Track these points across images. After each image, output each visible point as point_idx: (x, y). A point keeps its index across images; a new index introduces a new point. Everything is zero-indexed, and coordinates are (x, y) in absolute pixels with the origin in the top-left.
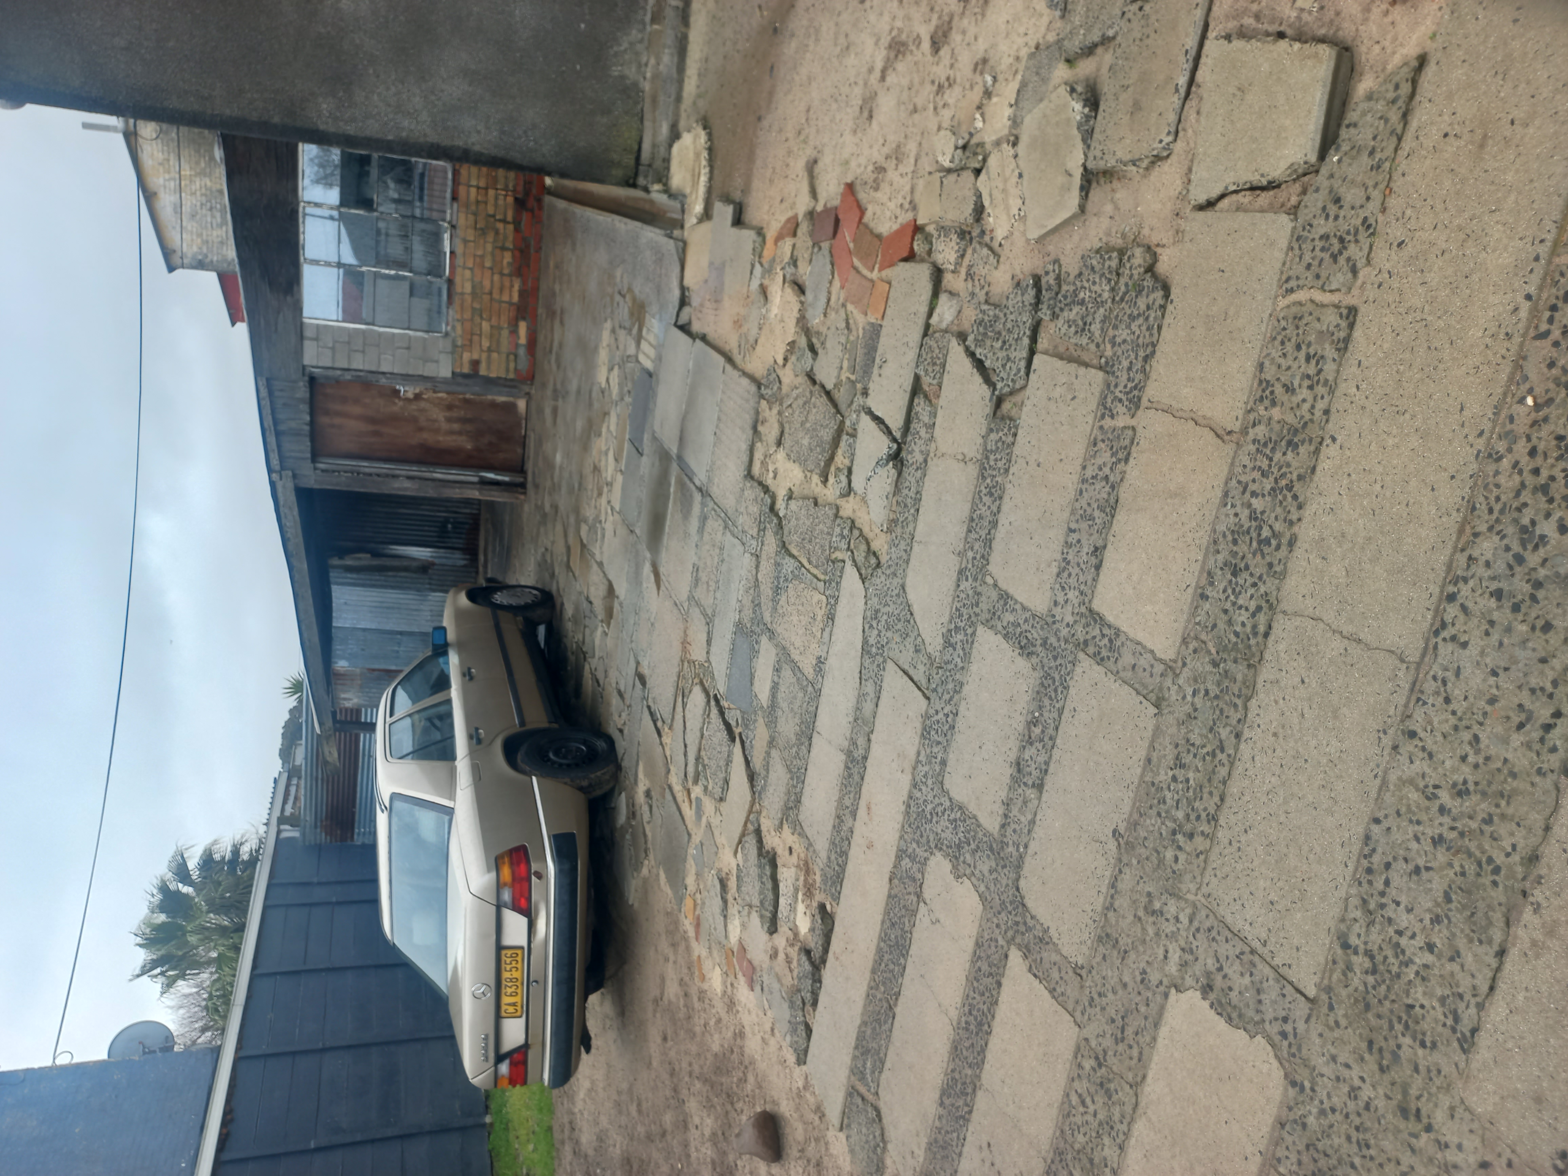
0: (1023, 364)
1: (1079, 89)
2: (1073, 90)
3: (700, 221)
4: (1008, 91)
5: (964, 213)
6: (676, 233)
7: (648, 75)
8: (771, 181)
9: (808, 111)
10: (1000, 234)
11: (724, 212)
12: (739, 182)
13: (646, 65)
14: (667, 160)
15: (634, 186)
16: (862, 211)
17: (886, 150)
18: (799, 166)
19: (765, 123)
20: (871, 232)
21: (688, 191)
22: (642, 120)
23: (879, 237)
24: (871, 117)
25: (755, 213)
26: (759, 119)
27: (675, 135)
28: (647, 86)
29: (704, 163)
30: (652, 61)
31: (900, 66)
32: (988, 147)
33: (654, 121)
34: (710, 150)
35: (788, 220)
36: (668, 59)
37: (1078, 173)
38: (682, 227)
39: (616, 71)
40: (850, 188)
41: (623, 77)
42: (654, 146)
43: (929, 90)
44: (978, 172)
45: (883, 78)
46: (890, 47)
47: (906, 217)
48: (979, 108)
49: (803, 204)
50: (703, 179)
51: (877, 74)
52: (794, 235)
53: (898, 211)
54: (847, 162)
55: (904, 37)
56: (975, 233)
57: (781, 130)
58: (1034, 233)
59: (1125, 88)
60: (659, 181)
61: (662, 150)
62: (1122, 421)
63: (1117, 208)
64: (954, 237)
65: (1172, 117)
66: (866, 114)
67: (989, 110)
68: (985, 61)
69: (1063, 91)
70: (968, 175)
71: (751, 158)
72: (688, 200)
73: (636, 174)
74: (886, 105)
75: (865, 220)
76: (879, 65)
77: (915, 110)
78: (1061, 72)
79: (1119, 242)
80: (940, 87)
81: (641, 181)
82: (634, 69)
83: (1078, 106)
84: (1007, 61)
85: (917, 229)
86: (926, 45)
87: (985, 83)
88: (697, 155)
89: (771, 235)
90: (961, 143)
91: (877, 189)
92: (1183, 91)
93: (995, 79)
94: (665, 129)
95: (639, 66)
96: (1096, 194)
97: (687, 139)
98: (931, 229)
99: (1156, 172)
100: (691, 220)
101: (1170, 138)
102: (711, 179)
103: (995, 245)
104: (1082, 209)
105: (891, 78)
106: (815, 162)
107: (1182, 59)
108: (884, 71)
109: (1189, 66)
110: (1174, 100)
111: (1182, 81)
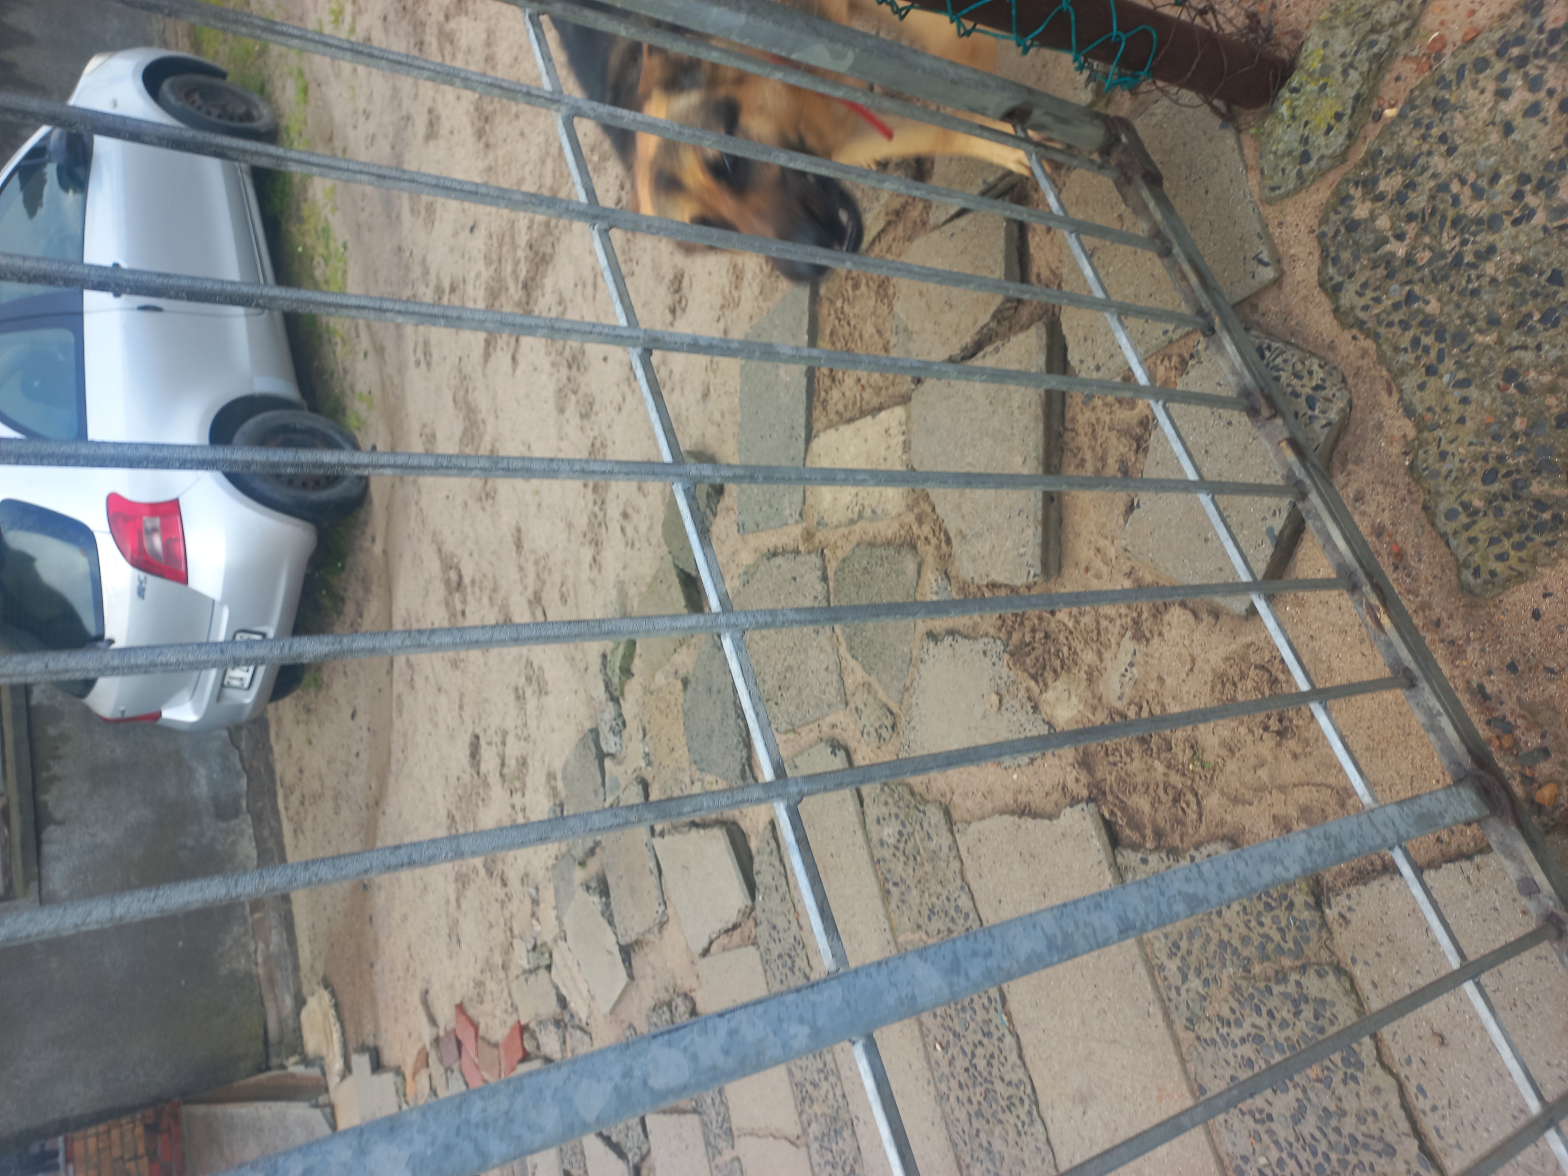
0: (639, 1129)
1: (593, 885)
2: (588, 888)
3: (343, 1077)
4: (548, 896)
5: (551, 1007)
6: (322, 1099)
7: (260, 960)
8: (396, 1019)
9: (409, 948)
10: (583, 1015)
11: (362, 1062)
12: (369, 1028)
13: (256, 952)
14: (298, 1030)
15: (268, 1068)
16: (475, 1026)
17: (479, 966)
18: (415, 998)
19: (378, 968)
20: (489, 1043)
21: (324, 1052)
22: (262, 1004)
23: (496, 1045)
24: (459, 941)
25: (389, 1057)
26: (372, 965)
27: (300, 1002)
28: (261, 971)
29: (333, 1020)
30: (261, 946)
31: (469, 893)
32: (550, 944)
33: (275, 999)
34: (337, 1007)
35: (420, 1052)
36: (276, 938)
37: (616, 950)
38: (327, 1090)
39: (224, 970)
40: (460, 1008)
41: (232, 973)
42: (281, 1021)
43: (496, 906)
44: (549, 968)
45: (459, 906)
46: (456, 880)
47: (511, 1021)
48: (533, 915)
49: (427, 1034)
50: (336, 1036)
51: (453, 903)
52: (427, 1065)
53: (505, 1016)
54: (451, 986)
55: (464, 871)
56: (567, 1018)
57: (392, 971)
58: (606, 1008)
59: (620, 877)
60: (294, 1052)
61: (291, 1022)
62: (728, 1155)
63: (653, 968)
64: (552, 1028)
65: (656, 893)
66: (454, 940)
67: (541, 914)
68: (527, 875)
69: (580, 892)
70: (543, 973)
71: (373, 1001)
72: (327, 1061)
73: (268, 1057)
74: (468, 929)
75: (482, 1032)
76: (453, 897)
77: (491, 926)
78: (579, 875)
79: (665, 996)
80: (503, 902)
81: (274, 1061)
82: (243, 961)
83: (596, 899)
84: (541, 873)
85: (523, 1029)
86: (482, 872)
87: (530, 894)
88: (325, 1015)
89: (408, 1071)
90: (530, 947)
91: (481, 1002)
92: (656, 871)
93: (537, 889)
94: (288, 1002)
95: (249, 955)
96: (636, 961)
97: (312, 1003)
98: (532, 1025)
99: (666, 933)
100: (333, 1080)
101: (662, 908)
102: (343, 1033)
103: (584, 1024)
104: (631, 976)
105: (464, 906)
106: (427, 992)
107: (645, 850)
108: (458, 901)
109: (651, 854)
110: (653, 880)
111: (652, 865)
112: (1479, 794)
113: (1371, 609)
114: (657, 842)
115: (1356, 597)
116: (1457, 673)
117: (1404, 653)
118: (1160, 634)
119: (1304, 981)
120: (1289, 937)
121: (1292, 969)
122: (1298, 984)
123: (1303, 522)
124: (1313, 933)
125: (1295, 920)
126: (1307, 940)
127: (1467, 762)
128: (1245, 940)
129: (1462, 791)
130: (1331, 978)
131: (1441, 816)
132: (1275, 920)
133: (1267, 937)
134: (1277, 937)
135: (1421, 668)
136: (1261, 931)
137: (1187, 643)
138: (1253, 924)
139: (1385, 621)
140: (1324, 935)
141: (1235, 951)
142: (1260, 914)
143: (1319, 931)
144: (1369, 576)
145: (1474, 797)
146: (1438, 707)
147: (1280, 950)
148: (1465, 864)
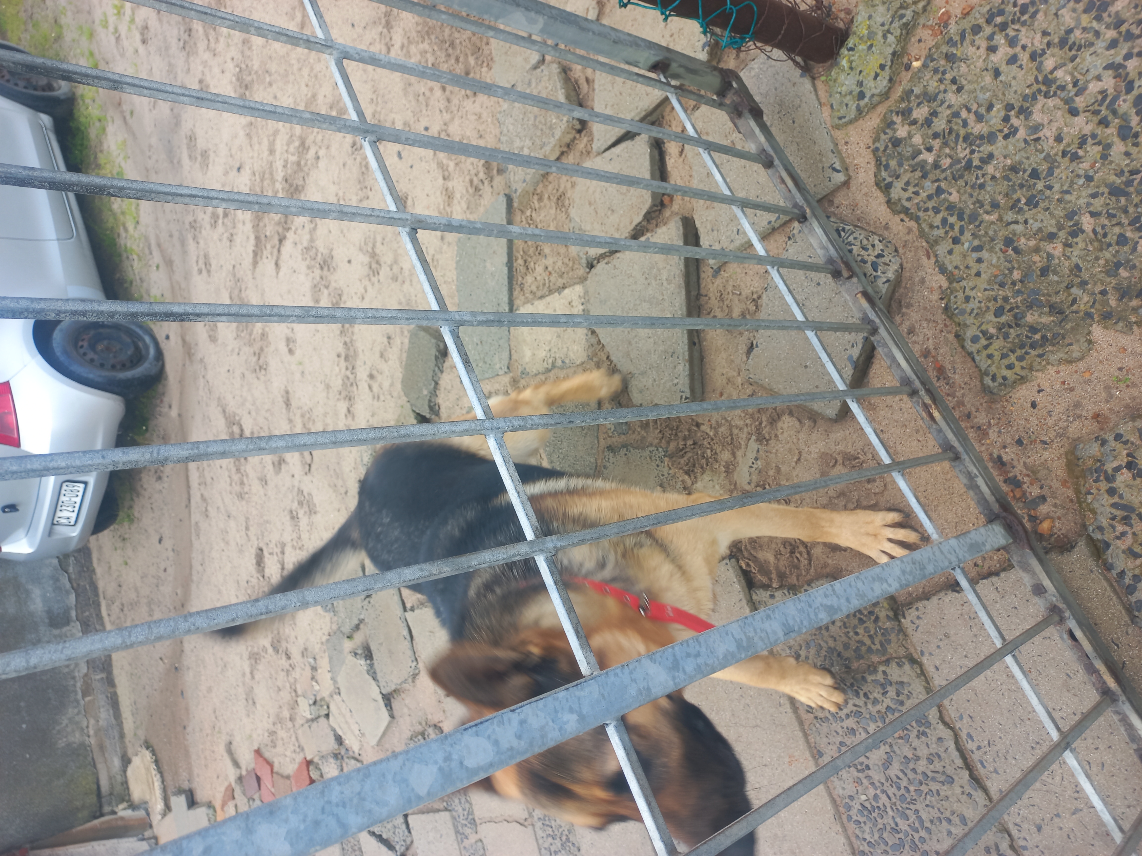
0: (404, 827)
1: (359, 652)
2: (356, 654)
3: (164, 815)
4: (324, 663)
5: (331, 744)
6: (147, 834)
7: (91, 732)
8: (206, 766)
9: (215, 712)
10: (356, 748)
11: (179, 802)
12: (184, 775)
13: (87, 727)
14: (125, 783)
15: (102, 815)
16: (271, 765)
17: (271, 720)
18: (221, 749)
19: (189, 729)
20: (282, 776)
21: (147, 797)
22: (95, 766)
23: (288, 777)
24: (254, 703)
25: (200, 796)
26: (185, 728)
27: (126, 761)
28: (93, 741)
29: (154, 772)
30: (92, 722)
31: (261, 667)
32: (327, 699)
33: (106, 761)
34: (157, 762)
35: (227, 789)
36: (105, 715)
37: (379, 698)
38: (151, 826)
39: (61, 743)
40: (258, 752)
41: (69, 745)
42: (110, 778)
43: (282, 675)
44: (327, 716)
45: (253, 677)
46: (250, 658)
47: (299, 758)
48: (313, 678)
49: (232, 774)
50: (157, 784)
51: (248, 675)
52: (234, 798)
53: (294, 755)
54: (250, 736)
55: (256, 650)
56: (343, 752)
57: (201, 730)
58: (374, 741)
59: (381, 644)
60: (123, 800)
61: (119, 778)
62: (473, 838)
63: (409, 709)
64: (332, 760)
65: (410, 653)
66: (251, 702)
67: (318, 677)
68: (306, 649)
69: (350, 658)
70: (323, 720)
71: (187, 755)
72: (150, 804)
73: (101, 807)
74: (261, 693)
75: (275, 769)
76: (248, 670)
77: (279, 690)
78: (348, 645)
79: (419, 728)
80: (288, 671)
81: (107, 809)
82: (77, 735)
83: (362, 662)
84: (317, 647)
85: (309, 763)
86: (270, 650)
87: (309, 663)
88: (148, 769)
89: (218, 804)
90: (311, 702)
91: (275, 747)
92: (408, 637)
93: (315, 659)
94: (117, 762)
95: (82, 729)
96: (395, 704)
97: (136, 761)
98: (316, 760)
99: (418, 682)
100: (156, 818)
101: (415, 663)
102: (163, 782)
103: (357, 755)
104: (392, 716)
105: (258, 676)
106: (230, 743)
107: (400, 622)
108: (252, 673)
109: (405, 624)
110: (407, 644)
111: (405, 632)
112: (1005, 529)
113: (926, 406)
114: (409, 615)
115: (915, 399)
116: (983, 448)
117: (950, 436)
118: (776, 436)
119: (888, 671)
120: (877, 641)
121: (880, 663)
122: (884, 673)
123: (873, 348)
124: (893, 637)
125: (880, 628)
126: (889, 642)
127: (996, 507)
128: (846, 646)
129: (994, 527)
130: (907, 667)
131: (984, 544)
132: (867, 630)
133: (861, 642)
134: (868, 642)
135: (962, 445)
136: (857, 638)
137: (795, 441)
138: (851, 634)
139: (936, 414)
140: (901, 637)
141: (839, 655)
142: (855, 627)
143: (898, 635)
144: (923, 383)
145: (1003, 531)
146: (975, 471)
147: (870, 650)
148: (994, 579)
